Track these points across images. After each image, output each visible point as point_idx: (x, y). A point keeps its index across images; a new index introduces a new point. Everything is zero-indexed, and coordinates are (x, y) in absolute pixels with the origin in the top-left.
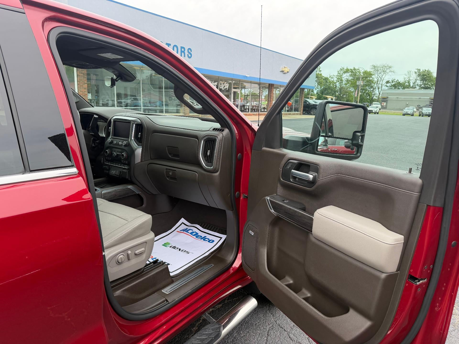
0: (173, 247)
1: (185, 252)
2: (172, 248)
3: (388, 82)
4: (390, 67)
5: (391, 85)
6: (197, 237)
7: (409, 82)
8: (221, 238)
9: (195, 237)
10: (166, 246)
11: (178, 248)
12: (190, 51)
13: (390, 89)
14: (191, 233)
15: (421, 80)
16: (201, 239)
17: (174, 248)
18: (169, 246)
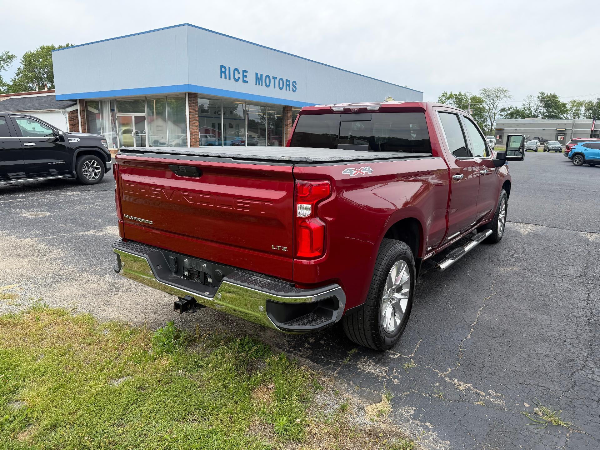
3: (503, 110)
4: (505, 91)
5: (506, 114)
7: (529, 110)
12: (294, 84)
13: (505, 118)
15: (544, 107)
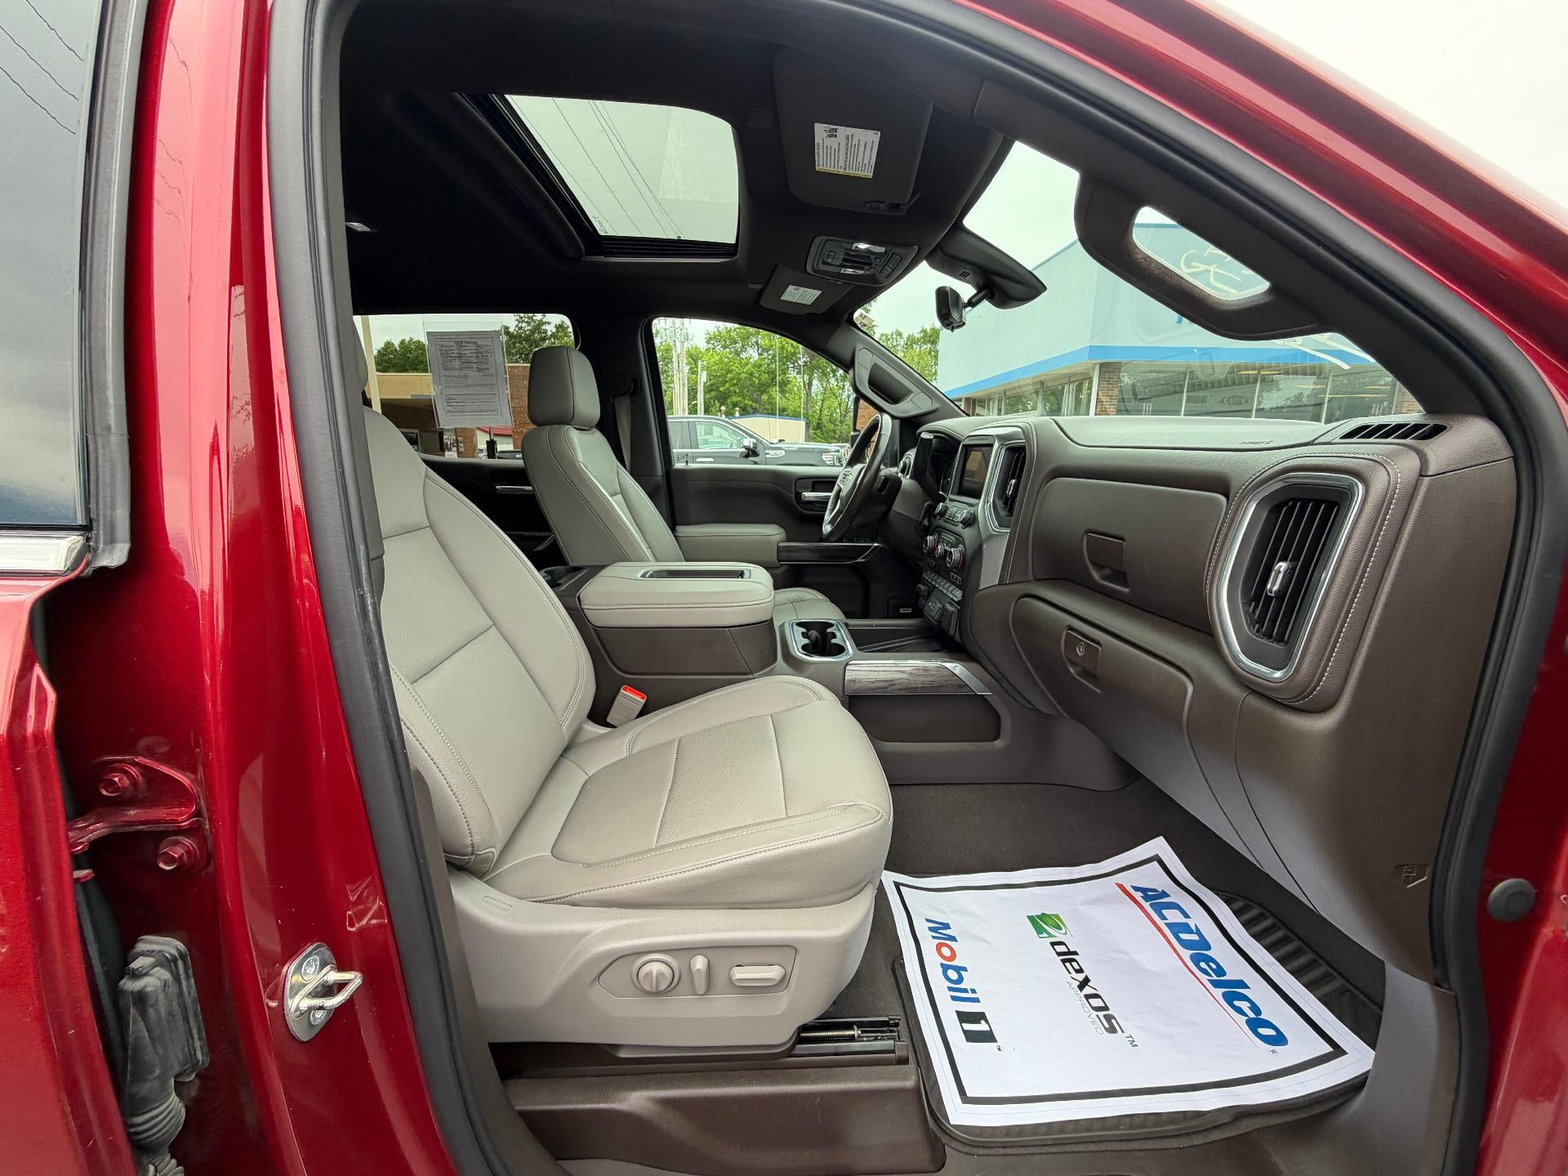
0: (1066, 950)
1: (1101, 1014)
2: (1059, 954)
6: (1196, 960)
8: (1338, 1051)
9: (1186, 954)
10: (1039, 930)
11: (1080, 971)
14: (1176, 928)
16: (1216, 984)
17: (1064, 961)
18: (1050, 935)
